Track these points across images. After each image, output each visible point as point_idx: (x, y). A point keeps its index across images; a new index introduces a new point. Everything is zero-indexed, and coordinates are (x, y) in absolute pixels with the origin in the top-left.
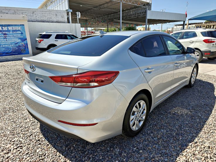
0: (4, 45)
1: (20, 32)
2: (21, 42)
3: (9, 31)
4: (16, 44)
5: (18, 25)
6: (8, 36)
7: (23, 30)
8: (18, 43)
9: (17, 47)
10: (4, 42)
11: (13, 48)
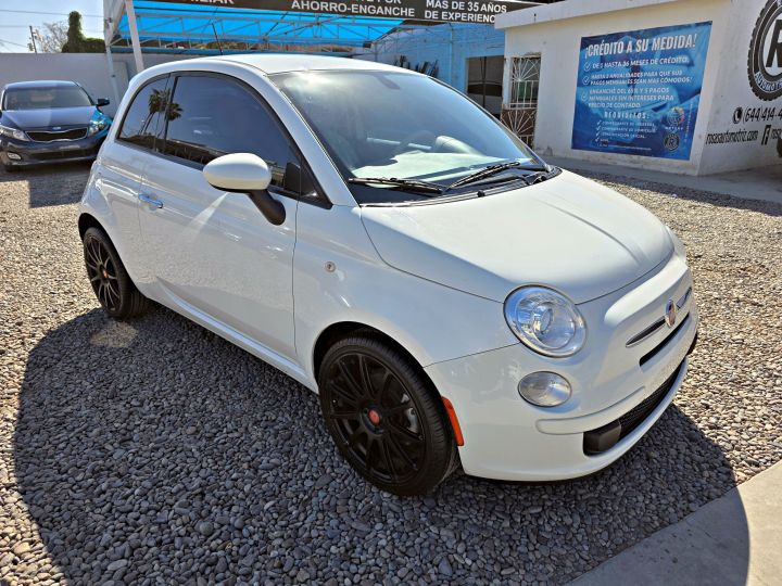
0: (623, 110)
1: (685, 59)
2: (677, 101)
3: (649, 55)
4: (656, 110)
5: (689, 26)
6: (643, 78)
7: (699, 48)
8: (663, 106)
9: (656, 123)
10: (624, 102)
11: (641, 127)
